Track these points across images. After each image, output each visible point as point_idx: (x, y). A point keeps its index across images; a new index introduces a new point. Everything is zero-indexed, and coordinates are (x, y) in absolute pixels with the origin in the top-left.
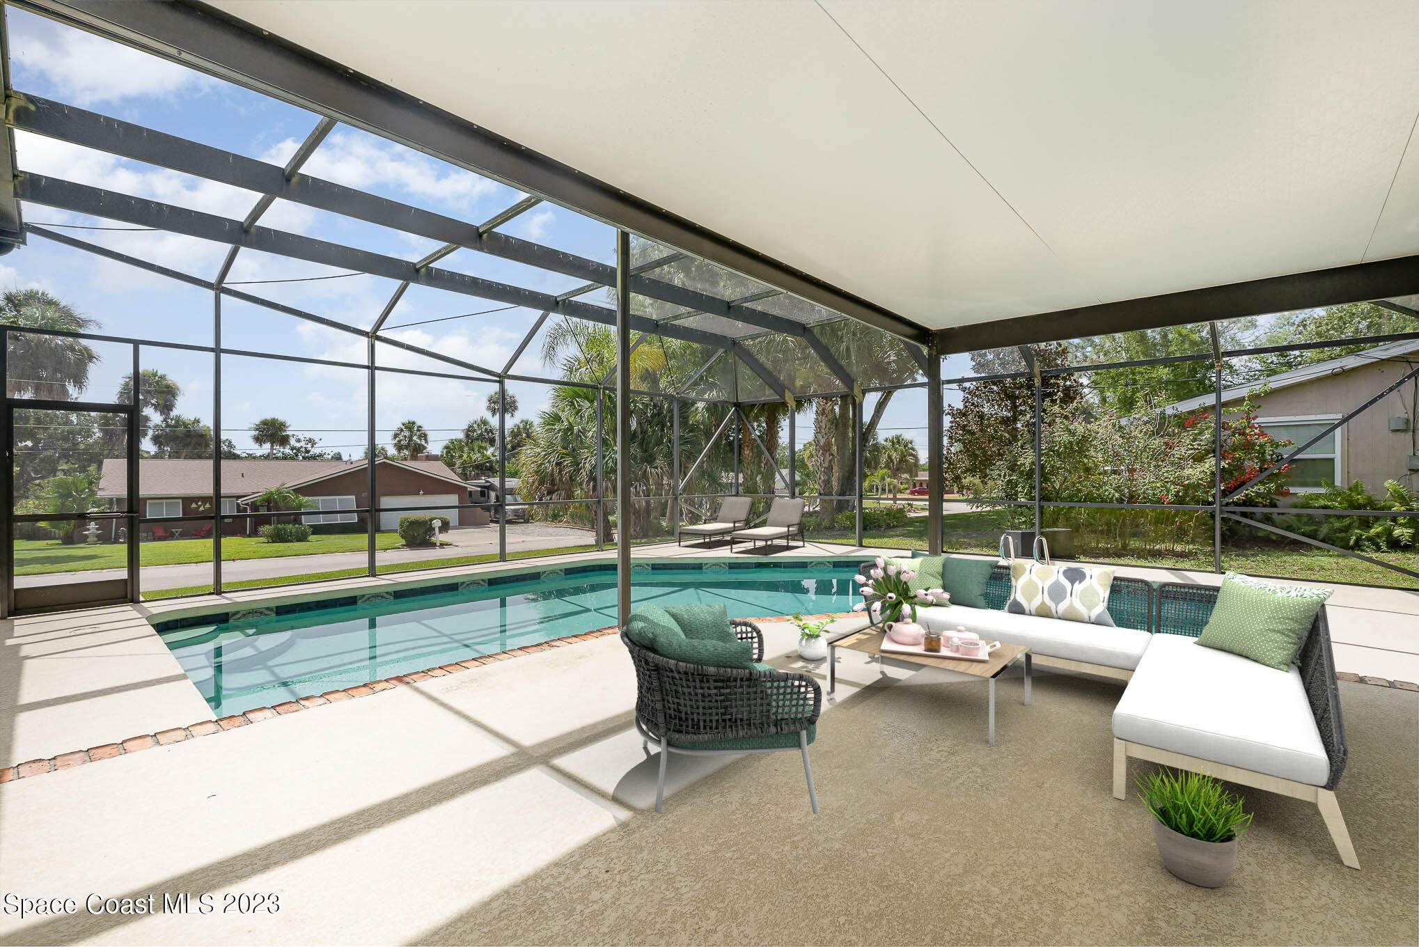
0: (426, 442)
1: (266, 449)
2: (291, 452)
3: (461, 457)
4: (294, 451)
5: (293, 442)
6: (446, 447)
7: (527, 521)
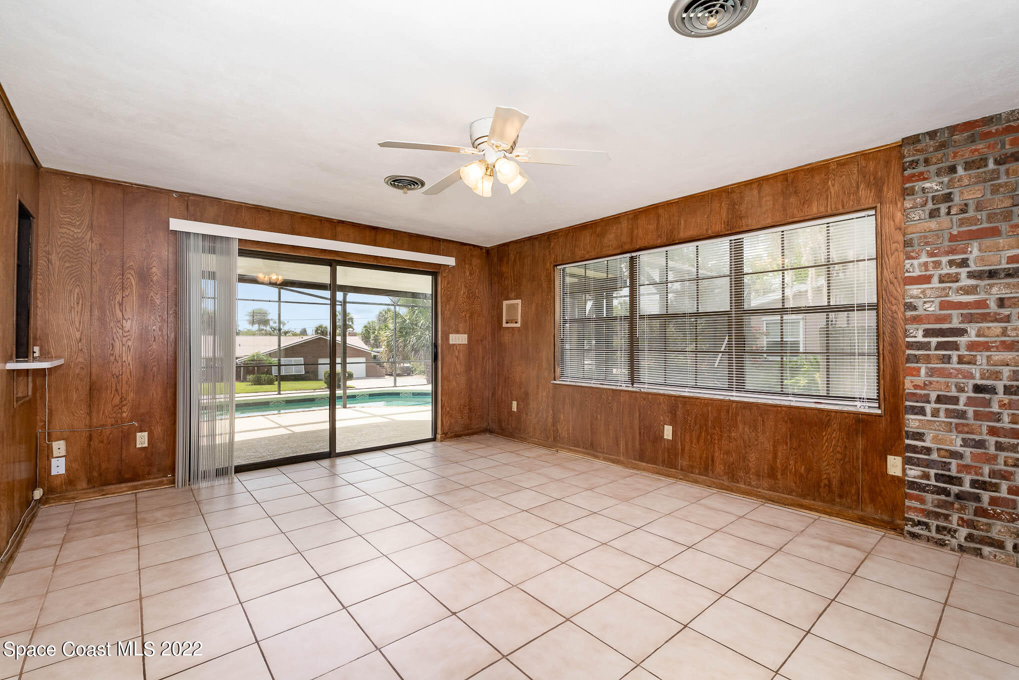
0: (352, 323)
1: (256, 327)
2: (270, 329)
3: (374, 333)
4: (273, 329)
5: (271, 323)
6: (365, 327)
7: (409, 375)
